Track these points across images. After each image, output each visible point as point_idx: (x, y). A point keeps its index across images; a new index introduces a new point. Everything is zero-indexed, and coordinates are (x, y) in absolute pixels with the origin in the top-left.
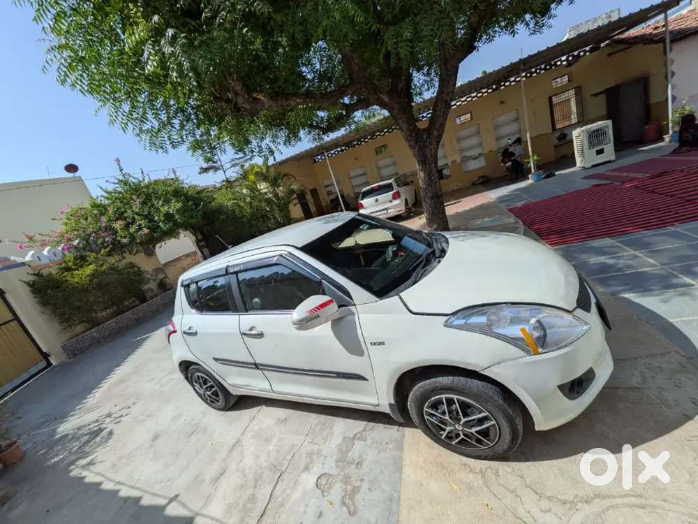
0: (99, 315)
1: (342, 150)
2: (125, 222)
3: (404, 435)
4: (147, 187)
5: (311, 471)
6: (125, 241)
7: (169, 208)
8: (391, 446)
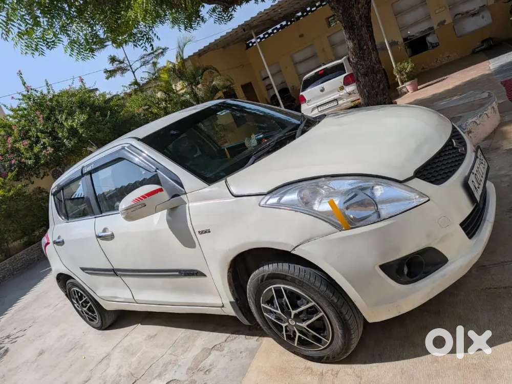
0: (11, 245)
1: (282, 27)
2: (29, 142)
3: (260, 345)
4: (51, 100)
5: (163, 377)
6: (30, 162)
7: (72, 122)
8: (244, 354)
